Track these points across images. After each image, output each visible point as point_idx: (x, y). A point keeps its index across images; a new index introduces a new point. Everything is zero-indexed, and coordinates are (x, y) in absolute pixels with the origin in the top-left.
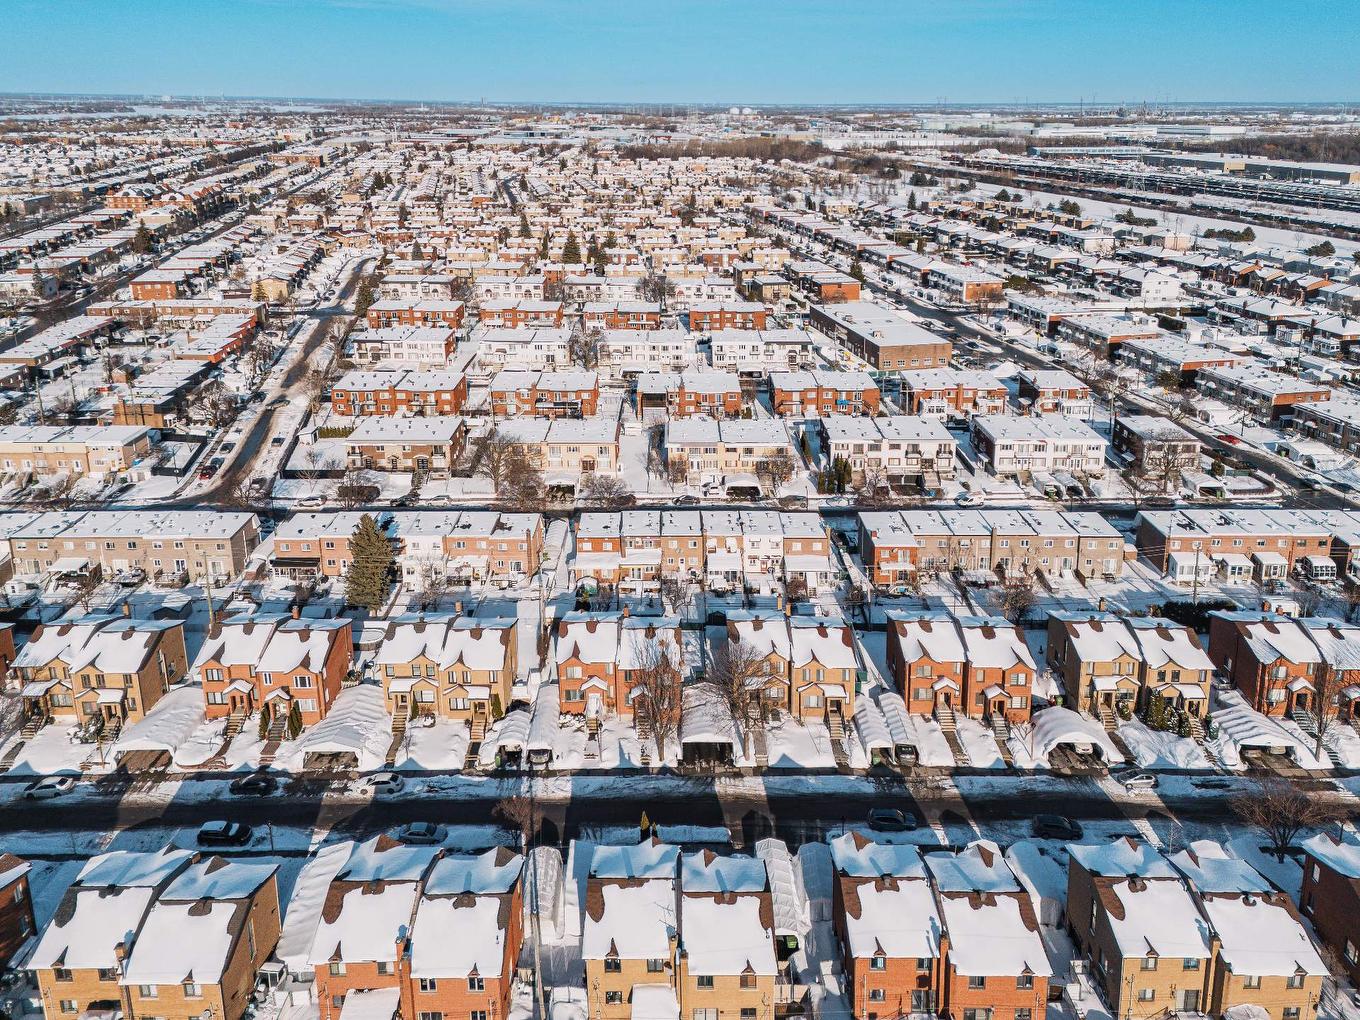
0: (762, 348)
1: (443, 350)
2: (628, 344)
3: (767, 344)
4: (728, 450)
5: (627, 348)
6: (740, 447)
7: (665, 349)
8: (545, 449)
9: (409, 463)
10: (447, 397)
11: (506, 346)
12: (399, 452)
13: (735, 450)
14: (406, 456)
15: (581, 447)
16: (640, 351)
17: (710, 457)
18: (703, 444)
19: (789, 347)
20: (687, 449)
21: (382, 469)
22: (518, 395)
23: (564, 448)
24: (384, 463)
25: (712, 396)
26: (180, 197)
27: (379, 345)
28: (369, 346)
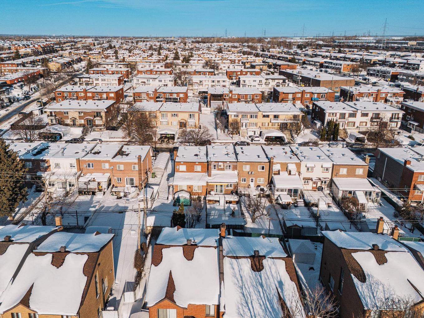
0: (264, 81)
1: (117, 82)
2: (201, 79)
3: (267, 79)
4: (264, 116)
5: (201, 82)
6: (272, 114)
7: (218, 81)
8: (159, 114)
9: (82, 122)
10: (112, 95)
11: (145, 80)
12: (76, 115)
13: (268, 116)
14: (81, 118)
15: (179, 114)
16: (207, 83)
17: (254, 120)
18: (249, 113)
19: (277, 81)
20: (240, 116)
21: (67, 125)
22: (148, 94)
23: (169, 114)
24: (68, 121)
25: (246, 95)
26: (36, 46)
27: (88, 79)
28: (84, 80)
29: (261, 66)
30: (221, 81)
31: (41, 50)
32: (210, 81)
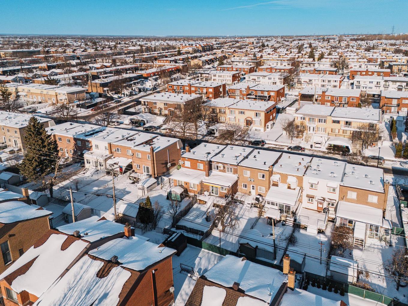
0: (382, 83)
1: (231, 78)
2: (311, 78)
3: (386, 81)
4: (334, 122)
5: (310, 80)
6: (342, 121)
7: (329, 81)
8: (228, 111)
9: (167, 112)
10: (211, 90)
11: (256, 78)
12: (162, 106)
13: (338, 122)
14: (165, 109)
15: (246, 112)
16: (317, 82)
18: (317, 116)
19: (398, 84)
20: (307, 119)
21: (155, 114)
22: (241, 91)
23: (237, 111)
24: (157, 111)
25: (341, 97)
26: (198, 45)
27: (208, 75)
28: (204, 75)
29: (400, 67)
30: (332, 81)
31: (201, 49)
32: (320, 81)
